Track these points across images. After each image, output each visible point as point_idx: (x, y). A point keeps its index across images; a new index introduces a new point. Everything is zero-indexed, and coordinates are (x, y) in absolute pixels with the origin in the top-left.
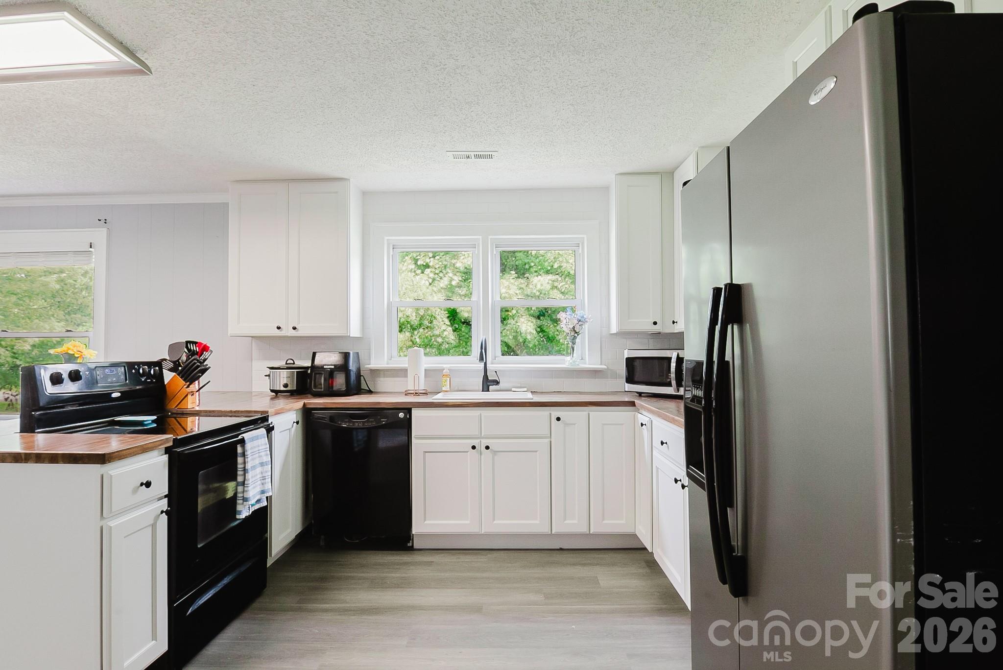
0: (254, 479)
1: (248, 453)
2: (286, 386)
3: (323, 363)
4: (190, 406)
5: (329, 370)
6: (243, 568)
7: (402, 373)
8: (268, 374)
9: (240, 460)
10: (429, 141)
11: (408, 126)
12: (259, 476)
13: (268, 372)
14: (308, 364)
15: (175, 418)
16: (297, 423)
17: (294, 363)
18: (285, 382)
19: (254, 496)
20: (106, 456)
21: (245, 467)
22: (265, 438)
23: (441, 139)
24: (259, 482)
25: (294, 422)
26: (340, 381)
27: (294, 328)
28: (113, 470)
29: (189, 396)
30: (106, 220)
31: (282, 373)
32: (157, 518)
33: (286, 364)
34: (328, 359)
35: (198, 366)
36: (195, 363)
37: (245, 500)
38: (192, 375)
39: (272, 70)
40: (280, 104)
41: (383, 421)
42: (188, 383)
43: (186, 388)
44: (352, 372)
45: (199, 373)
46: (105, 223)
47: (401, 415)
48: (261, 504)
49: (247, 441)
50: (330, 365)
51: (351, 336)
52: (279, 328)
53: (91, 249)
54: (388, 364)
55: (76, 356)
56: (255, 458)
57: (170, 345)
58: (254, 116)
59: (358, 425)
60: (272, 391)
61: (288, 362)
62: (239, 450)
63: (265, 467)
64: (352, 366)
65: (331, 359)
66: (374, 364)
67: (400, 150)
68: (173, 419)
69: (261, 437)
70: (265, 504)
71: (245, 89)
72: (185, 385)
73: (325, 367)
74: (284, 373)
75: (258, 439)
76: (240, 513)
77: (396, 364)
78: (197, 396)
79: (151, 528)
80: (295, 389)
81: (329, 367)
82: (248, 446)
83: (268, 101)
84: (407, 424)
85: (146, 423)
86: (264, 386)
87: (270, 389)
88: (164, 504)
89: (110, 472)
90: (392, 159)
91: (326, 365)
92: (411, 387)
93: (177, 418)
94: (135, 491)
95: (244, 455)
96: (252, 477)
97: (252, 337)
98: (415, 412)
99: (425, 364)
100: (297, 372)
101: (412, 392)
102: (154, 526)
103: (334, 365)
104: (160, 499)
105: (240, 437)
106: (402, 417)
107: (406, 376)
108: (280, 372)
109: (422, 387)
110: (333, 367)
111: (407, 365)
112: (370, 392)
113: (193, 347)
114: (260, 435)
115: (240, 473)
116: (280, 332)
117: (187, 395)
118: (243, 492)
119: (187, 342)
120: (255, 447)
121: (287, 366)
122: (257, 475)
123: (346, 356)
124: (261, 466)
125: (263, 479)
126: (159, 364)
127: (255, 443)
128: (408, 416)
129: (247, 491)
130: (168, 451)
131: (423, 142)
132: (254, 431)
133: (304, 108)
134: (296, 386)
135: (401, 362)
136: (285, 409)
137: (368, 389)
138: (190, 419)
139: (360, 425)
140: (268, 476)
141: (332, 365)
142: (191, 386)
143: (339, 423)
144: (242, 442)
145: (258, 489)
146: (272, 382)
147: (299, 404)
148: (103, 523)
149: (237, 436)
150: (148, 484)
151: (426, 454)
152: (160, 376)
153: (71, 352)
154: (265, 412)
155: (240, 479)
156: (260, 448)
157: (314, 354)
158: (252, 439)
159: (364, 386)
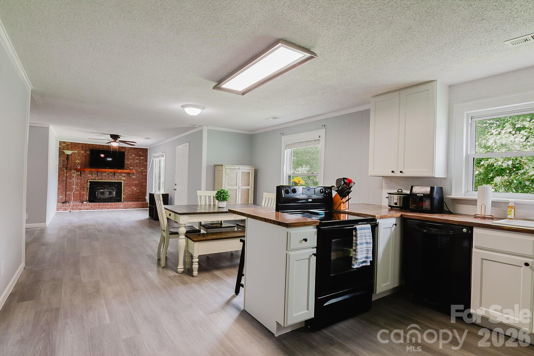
0: (361, 250)
1: (358, 235)
2: (396, 204)
3: (417, 192)
4: (342, 209)
5: (420, 197)
6: (357, 294)
7: (473, 202)
8: (387, 197)
9: (354, 238)
10: (486, 39)
11: (463, 34)
12: (365, 249)
13: (387, 195)
14: (408, 192)
15: (336, 214)
16: (396, 225)
17: (402, 192)
18: (396, 202)
19: (361, 258)
20: (288, 225)
21: (356, 243)
22: (370, 229)
23: (495, 34)
24: (365, 252)
25: (394, 224)
26: (427, 204)
27: (401, 172)
28: (292, 231)
29: (342, 204)
30: (325, 125)
31: (394, 197)
32: (311, 256)
33: (398, 192)
34: (420, 190)
35: (346, 190)
36: (345, 188)
37: (356, 259)
38: (343, 194)
39: (368, 33)
40: (378, 49)
41: (451, 232)
42: (342, 198)
43: (341, 200)
44: (435, 200)
45: (346, 193)
46: (325, 126)
47: (465, 230)
48: (367, 264)
49: (357, 229)
50: (421, 194)
51: (435, 177)
52: (393, 172)
53: (319, 139)
54: (465, 196)
55: (297, 183)
56: (362, 239)
57: (337, 180)
58: (368, 60)
59: (434, 232)
60: (389, 206)
61: (399, 191)
62: (354, 233)
63: (369, 245)
64: (436, 195)
65: (422, 190)
66: (454, 195)
67: (465, 52)
68: (335, 214)
69: (368, 228)
70: (369, 264)
71: (359, 48)
72: (340, 199)
73: (417, 195)
74: (396, 197)
75: (365, 229)
76: (353, 265)
77: (470, 196)
78: (347, 205)
79: (308, 260)
80: (402, 206)
81: (420, 195)
82: (358, 232)
83: (372, 50)
84: (470, 237)
85: (320, 214)
86: (385, 203)
87: (388, 205)
88: (315, 251)
89: (290, 232)
90: (462, 60)
91: (418, 194)
92: (479, 213)
93: (337, 214)
94: (301, 242)
95: (356, 236)
96: (360, 248)
97: (383, 177)
98: (476, 231)
99: (492, 198)
100: (403, 196)
101: (480, 216)
102: (309, 259)
103: (423, 194)
104: (313, 248)
105: (354, 227)
106: (465, 232)
107: (476, 205)
108: (393, 196)
109: (489, 213)
110: (422, 195)
111: (477, 197)
112: (450, 213)
113: (346, 181)
114: (366, 228)
115: (354, 245)
116: (402, 174)
117: (341, 204)
118: (355, 255)
119: (343, 178)
120: (362, 233)
121: (398, 193)
122: (363, 248)
123: (432, 189)
124: (367, 244)
125: (367, 251)
126: (330, 188)
127: (363, 231)
128: (470, 232)
129: (357, 255)
130: (318, 227)
131: (480, 41)
132: (364, 225)
133: (392, 47)
134: (402, 205)
135: (473, 195)
136: (388, 216)
137: (448, 210)
138: (342, 215)
139: (435, 232)
140: (370, 250)
141: (422, 194)
142: (343, 199)
143: (422, 229)
144: (355, 229)
145: (365, 255)
146: (390, 202)
147: (399, 214)
148: (287, 252)
149: (353, 226)
150: (306, 240)
151: (483, 260)
152: (331, 193)
153: (296, 182)
154: (374, 216)
155: (354, 248)
156: (366, 234)
157: (412, 187)
158: (361, 229)
159: (445, 209)
